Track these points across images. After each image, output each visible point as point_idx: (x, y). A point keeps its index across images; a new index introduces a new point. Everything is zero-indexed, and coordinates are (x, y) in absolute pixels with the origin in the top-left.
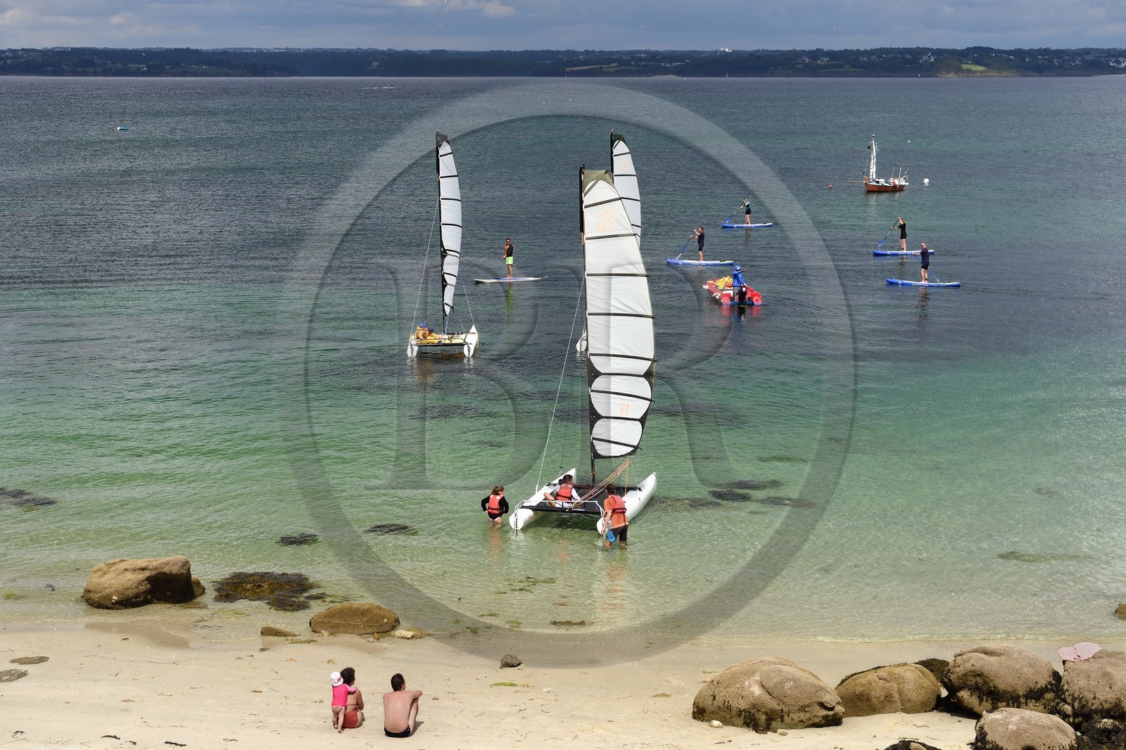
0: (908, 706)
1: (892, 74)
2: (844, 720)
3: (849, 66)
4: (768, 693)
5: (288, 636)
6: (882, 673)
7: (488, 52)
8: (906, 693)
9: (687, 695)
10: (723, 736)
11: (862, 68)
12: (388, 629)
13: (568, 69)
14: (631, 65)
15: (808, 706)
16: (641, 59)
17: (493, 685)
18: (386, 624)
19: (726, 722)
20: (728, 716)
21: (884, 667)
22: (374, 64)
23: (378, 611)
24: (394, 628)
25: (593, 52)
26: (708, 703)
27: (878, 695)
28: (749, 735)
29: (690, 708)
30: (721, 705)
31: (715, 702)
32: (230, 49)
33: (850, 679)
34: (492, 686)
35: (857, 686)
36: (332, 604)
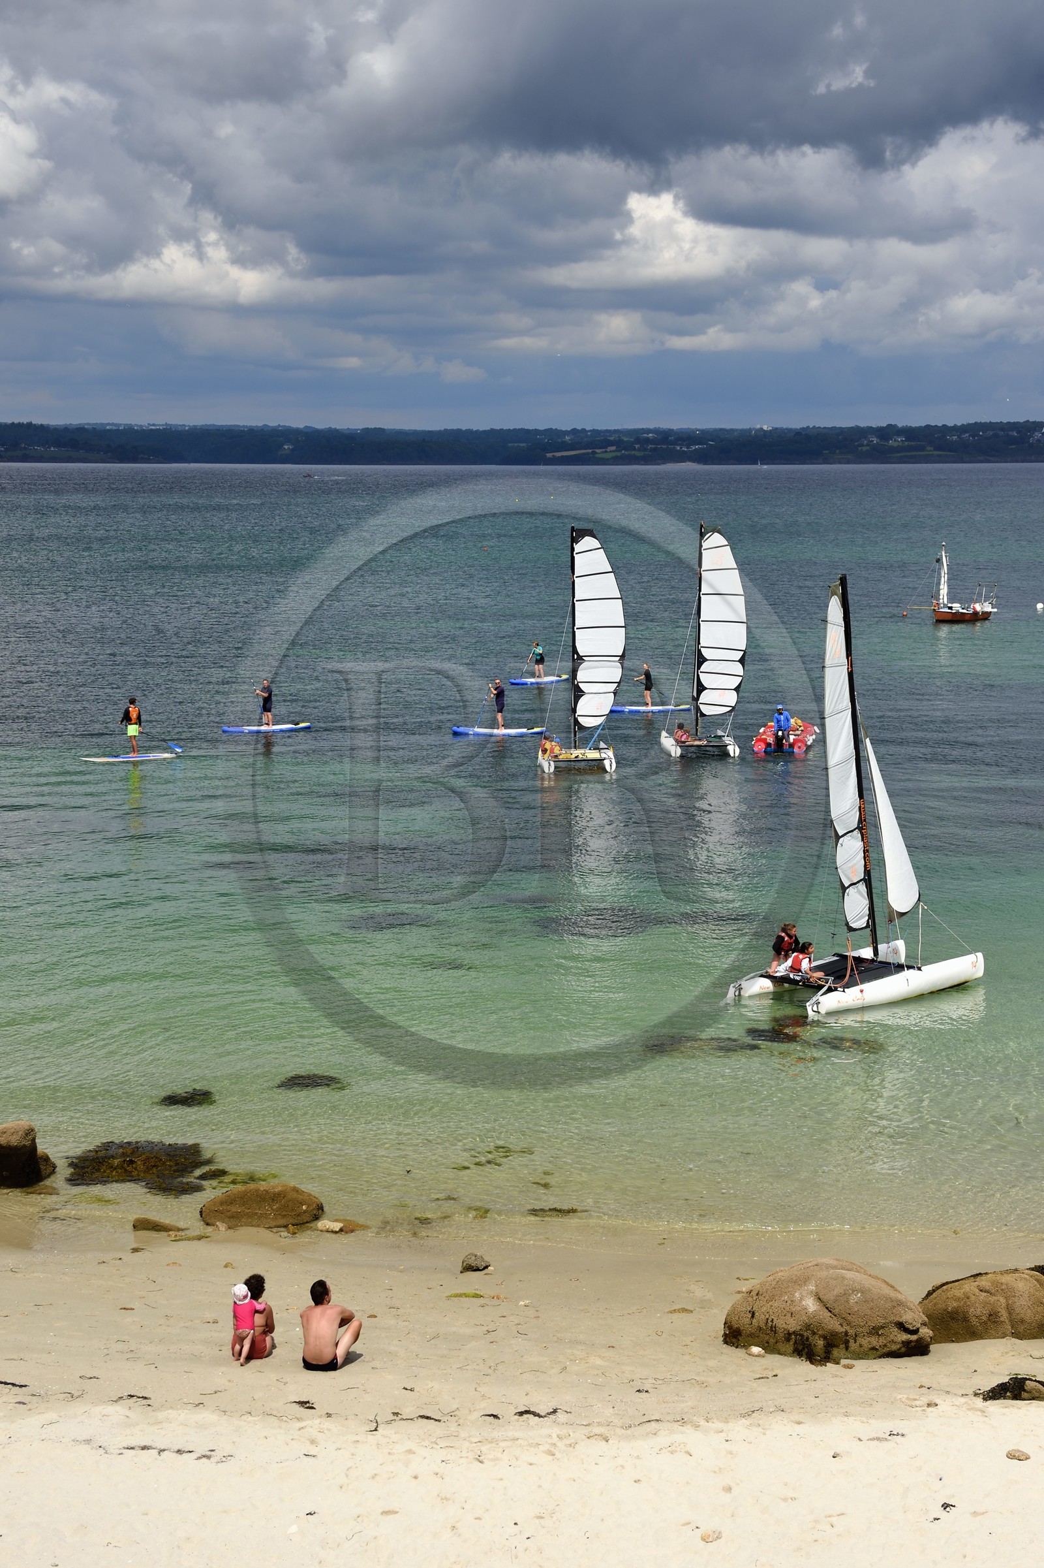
0: (1021, 1328)
1: (991, 459)
2: (932, 1347)
3: (932, 449)
4: (827, 1308)
5: (171, 1230)
6: (983, 1282)
7: (440, 431)
8: (1018, 1310)
9: (715, 1311)
10: (766, 1369)
11: (950, 451)
12: (308, 1219)
13: (549, 455)
14: (634, 449)
15: (882, 1327)
16: (648, 440)
17: (451, 1296)
18: (305, 1212)
19: (770, 1348)
20: (772, 1341)
21: (986, 1274)
22: (286, 447)
23: (295, 1195)
24: (316, 1218)
25: (584, 430)
26: (744, 1322)
27: (978, 1313)
28: (803, 1367)
29: (720, 1330)
30: (762, 1325)
31: (754, 1320)
32: (88, 424)
33: (939, 1291)
34: (449, 1297)
35: (950, 1301)
36: (232, 1186)
